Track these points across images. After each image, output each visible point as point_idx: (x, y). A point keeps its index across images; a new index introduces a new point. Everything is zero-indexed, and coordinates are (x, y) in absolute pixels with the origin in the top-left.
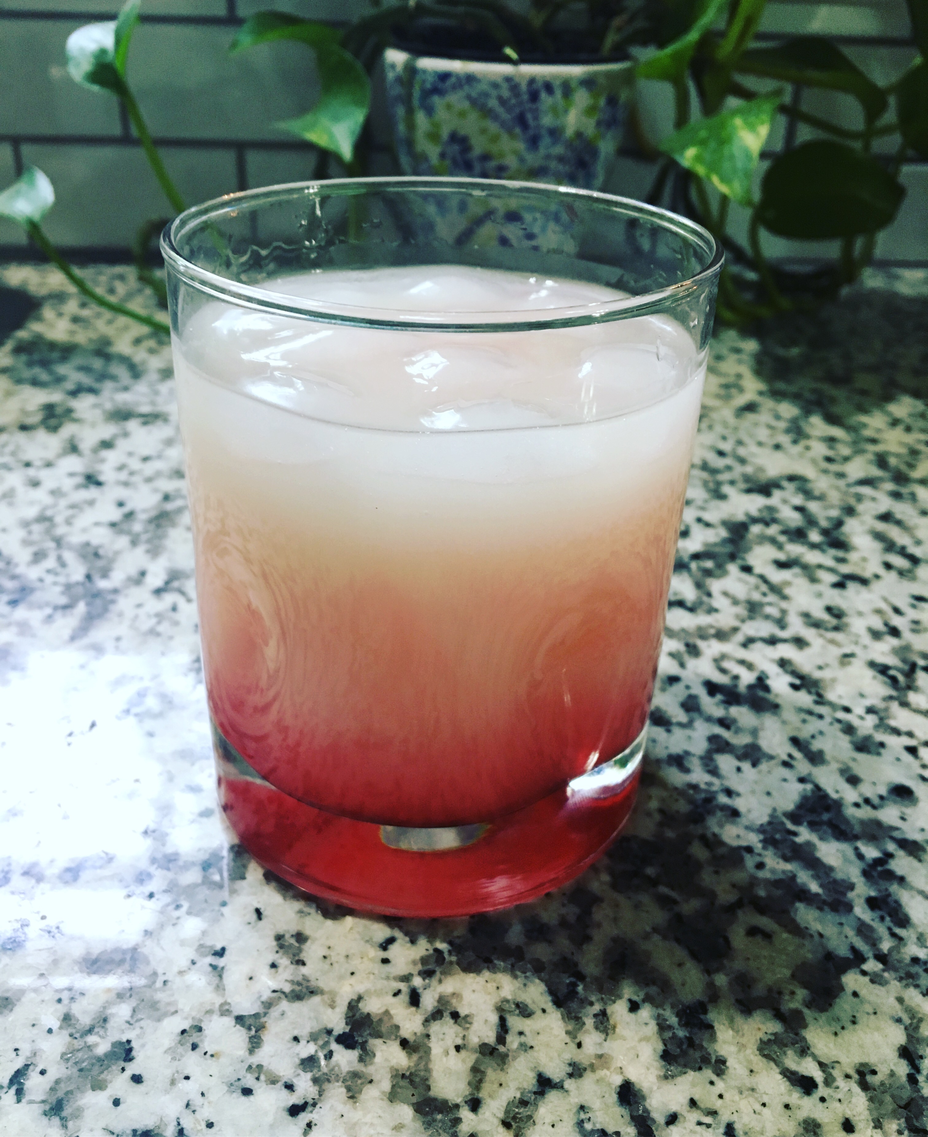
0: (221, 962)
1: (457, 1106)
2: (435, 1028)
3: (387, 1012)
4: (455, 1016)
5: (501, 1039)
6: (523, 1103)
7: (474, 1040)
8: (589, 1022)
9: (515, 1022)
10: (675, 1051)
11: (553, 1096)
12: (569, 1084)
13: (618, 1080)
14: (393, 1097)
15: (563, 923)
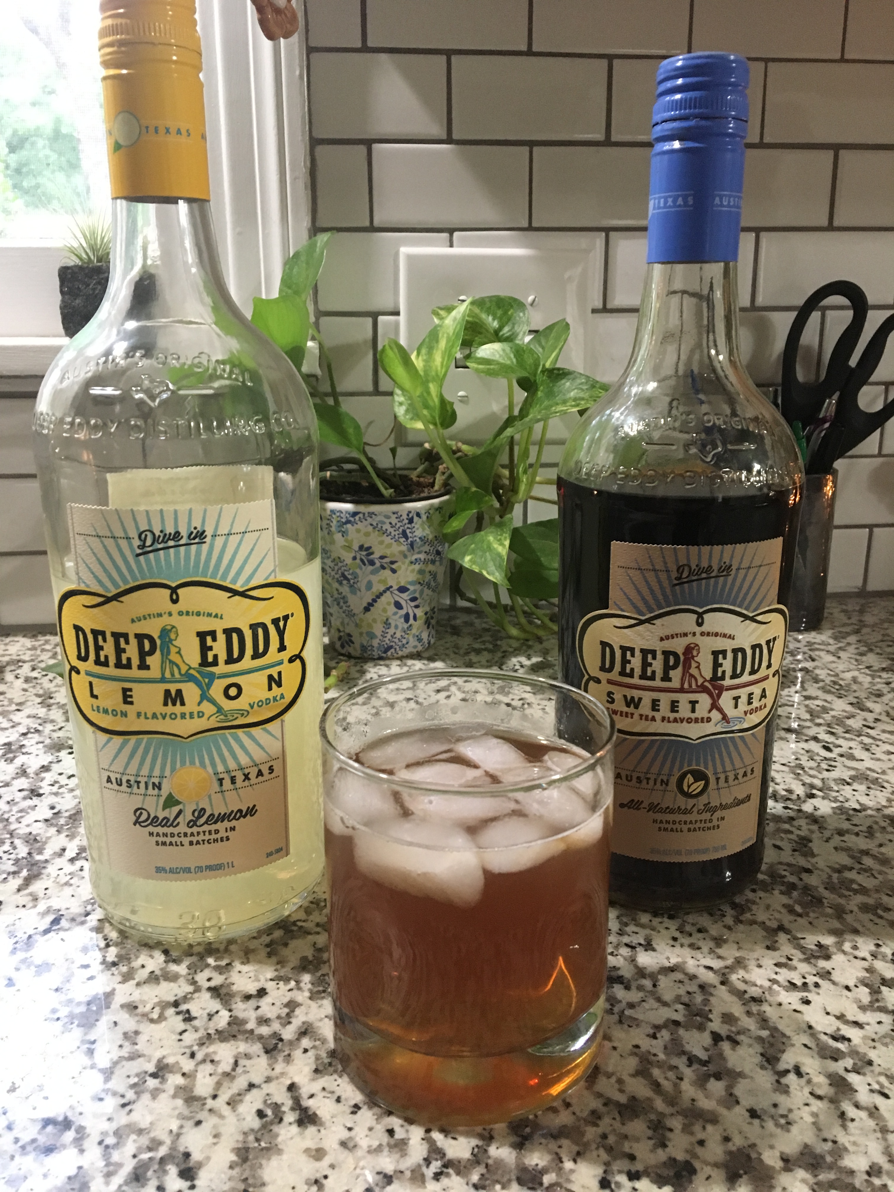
0: (93, 1047)
1: (205, 1099)
2: (201, 1067)
3: (177, 1063)
4: (212, 1061)
5: (234, 1070)
6: (239, 1095)
7: (220, 1070)
8: (280, 1059)
9: (242, 1062)
10: (321, 1068)
11: (254, 1091)
12: (264, 1086)
13: (289, 1082)
14: (174, 1096)
15: (279, 1017)
